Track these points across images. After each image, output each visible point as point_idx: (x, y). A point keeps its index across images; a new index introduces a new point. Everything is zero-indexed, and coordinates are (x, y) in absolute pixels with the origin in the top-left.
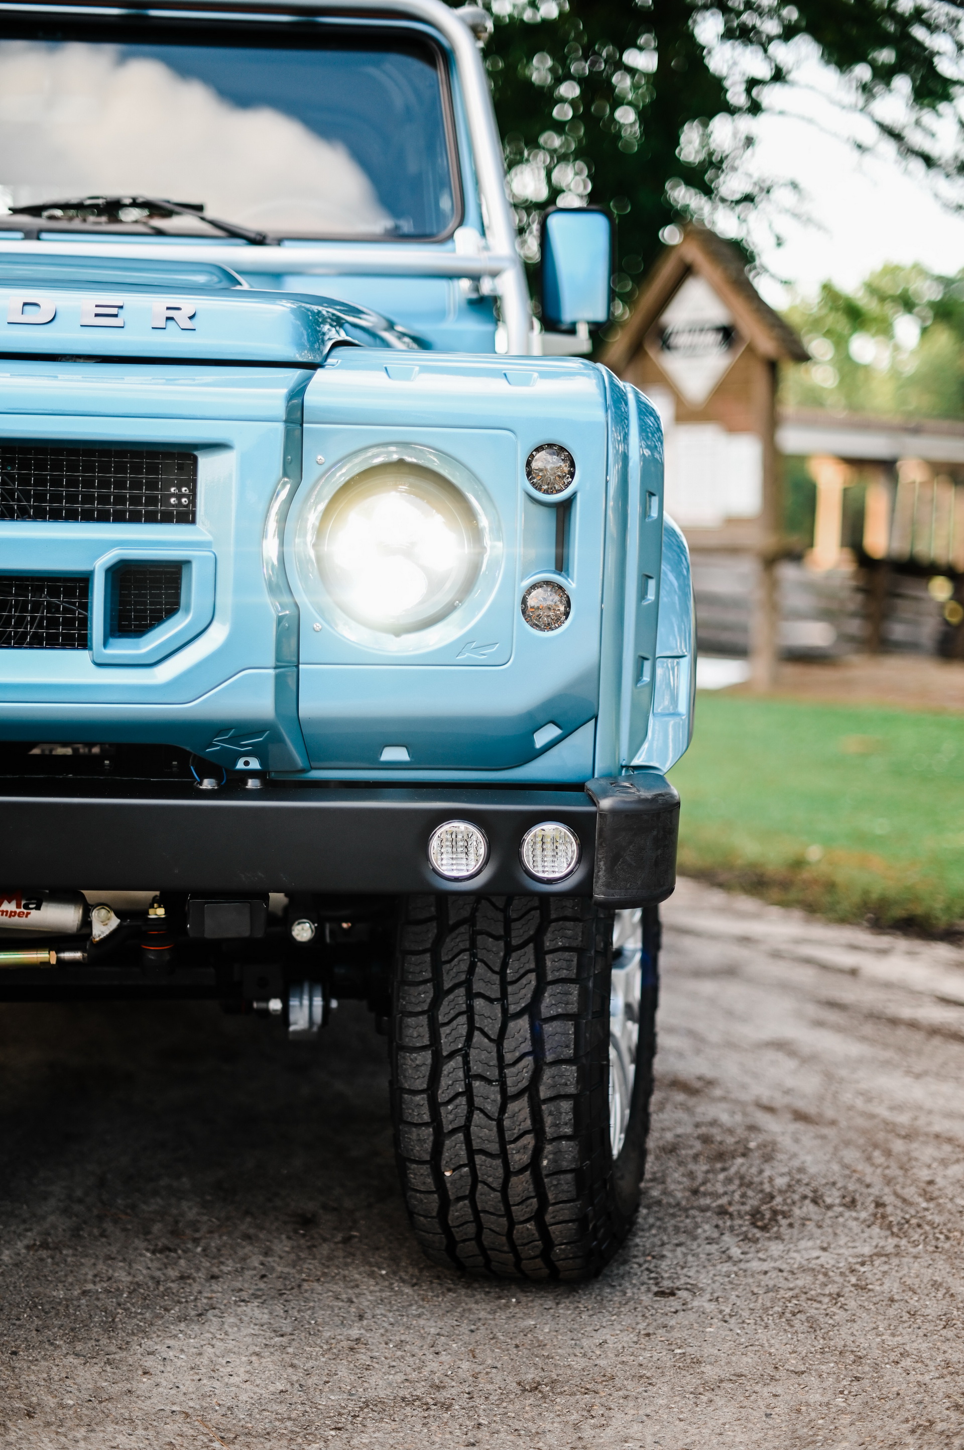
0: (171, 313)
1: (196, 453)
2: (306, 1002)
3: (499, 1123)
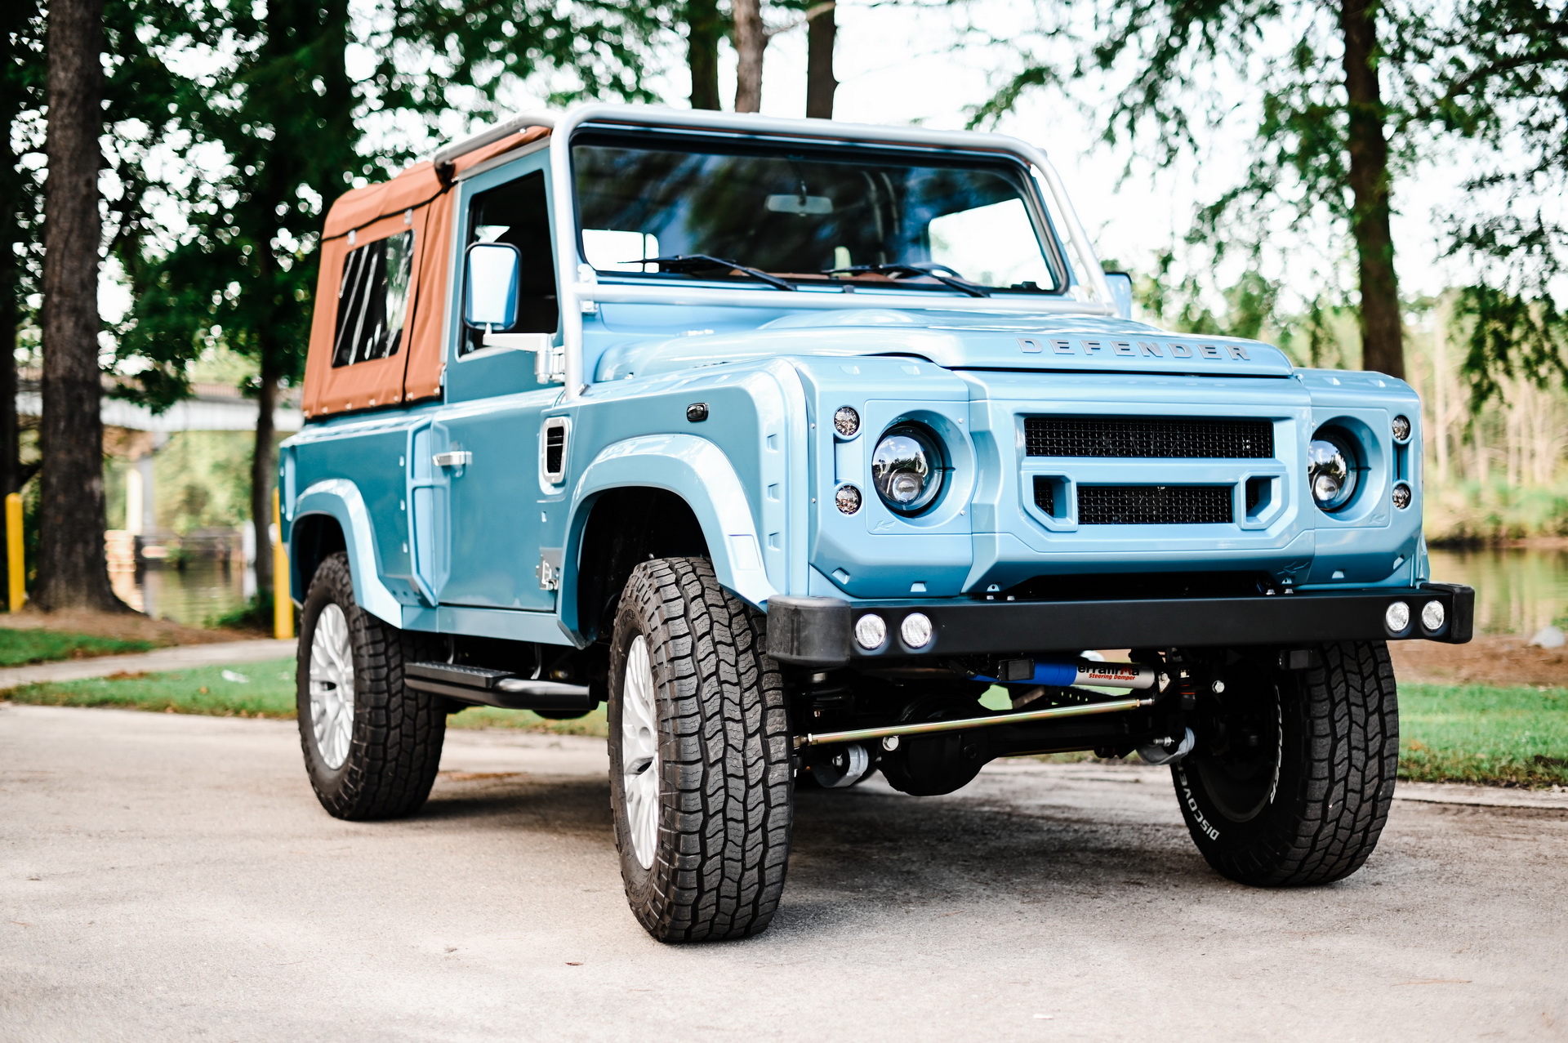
1: (1273, 422)
3: (1363, 773)
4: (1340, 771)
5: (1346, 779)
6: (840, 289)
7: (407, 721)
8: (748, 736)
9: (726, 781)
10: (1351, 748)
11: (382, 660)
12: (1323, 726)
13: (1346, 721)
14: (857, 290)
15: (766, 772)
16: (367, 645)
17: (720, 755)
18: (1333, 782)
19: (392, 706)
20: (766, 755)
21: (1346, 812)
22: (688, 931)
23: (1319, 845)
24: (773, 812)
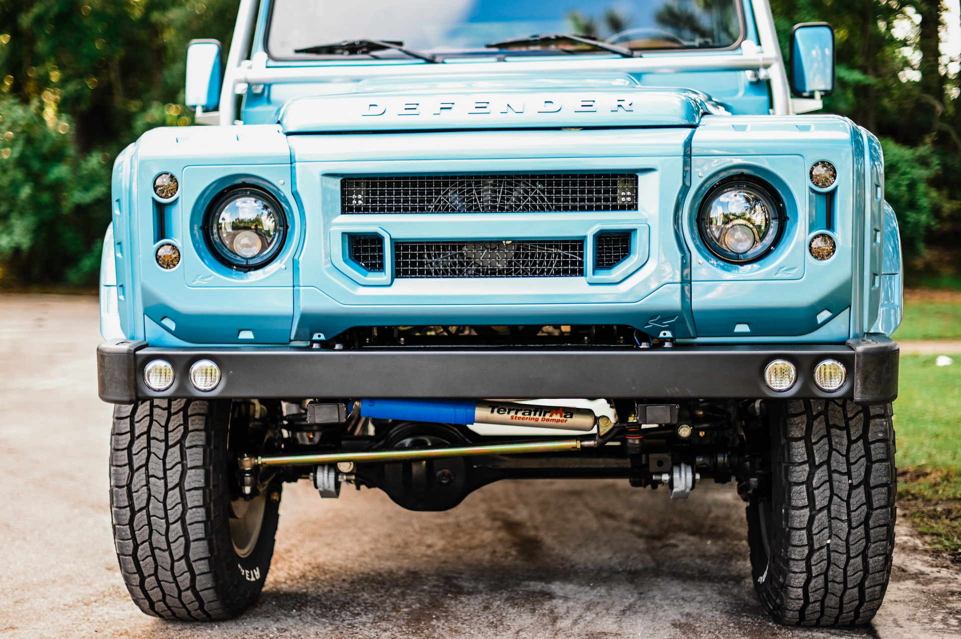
0: (620, 103)
1: (637, 174)
2: (683, 475)
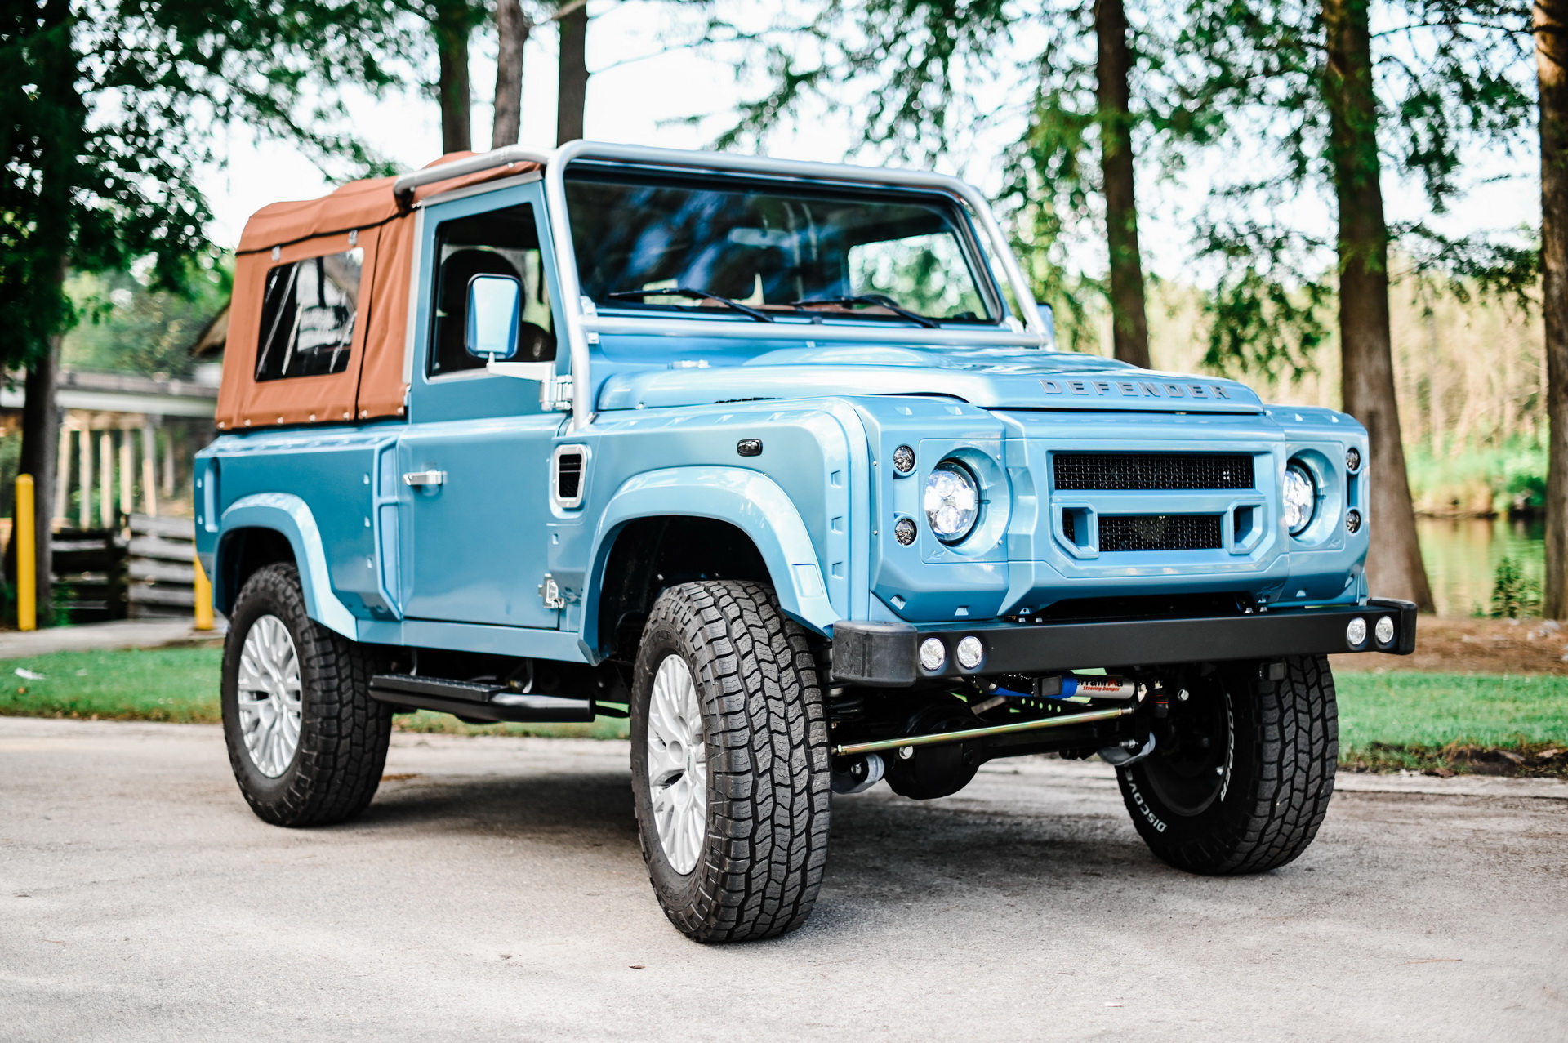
1: (1253, 456)
3: (1308, 773)
4: (1287, 772)
5: (1292, 779)
6: (808, 321)
7: (357, 730)
8: (793, 747)
9: (774, 790)
10: (1297, 751)
11: (333, 672)
12: (1273, 732)
13: (1293, 726)
14: (825, 321)
15: (810, 780)
16: (317, 656)
17: (768, 766)
18: (1281, 781)
19: (344, 715)
20: (810, 764)
21: (1291, 809)
22: (731, 931)
23: (1266, 839)
24: (817, 817)
